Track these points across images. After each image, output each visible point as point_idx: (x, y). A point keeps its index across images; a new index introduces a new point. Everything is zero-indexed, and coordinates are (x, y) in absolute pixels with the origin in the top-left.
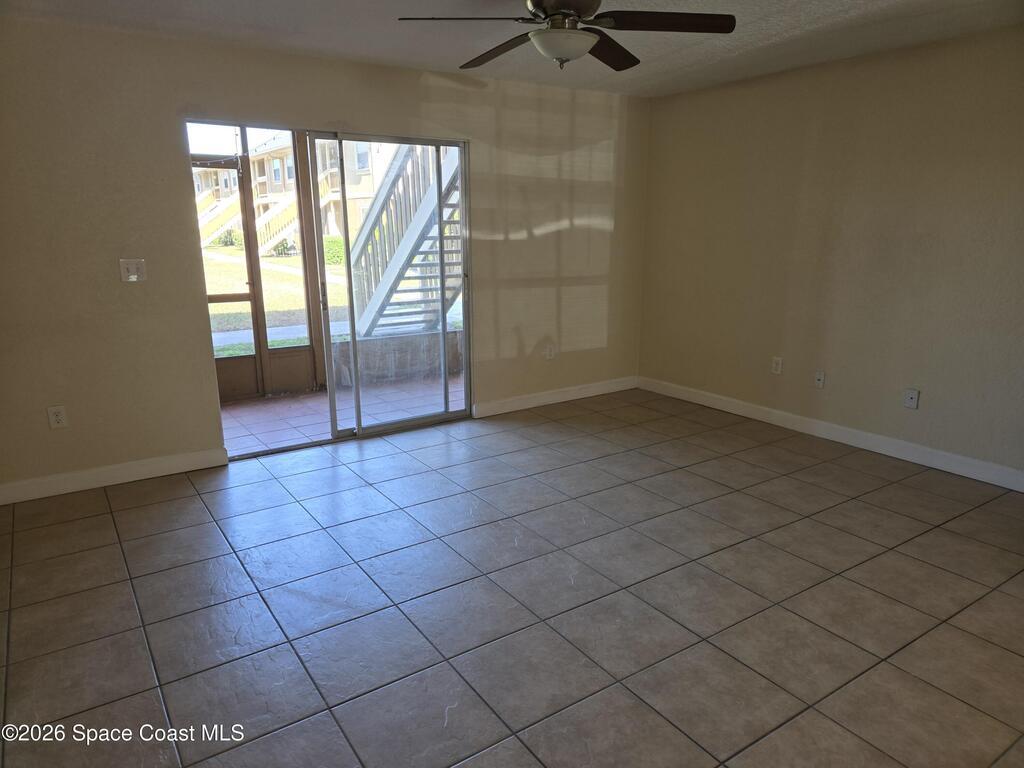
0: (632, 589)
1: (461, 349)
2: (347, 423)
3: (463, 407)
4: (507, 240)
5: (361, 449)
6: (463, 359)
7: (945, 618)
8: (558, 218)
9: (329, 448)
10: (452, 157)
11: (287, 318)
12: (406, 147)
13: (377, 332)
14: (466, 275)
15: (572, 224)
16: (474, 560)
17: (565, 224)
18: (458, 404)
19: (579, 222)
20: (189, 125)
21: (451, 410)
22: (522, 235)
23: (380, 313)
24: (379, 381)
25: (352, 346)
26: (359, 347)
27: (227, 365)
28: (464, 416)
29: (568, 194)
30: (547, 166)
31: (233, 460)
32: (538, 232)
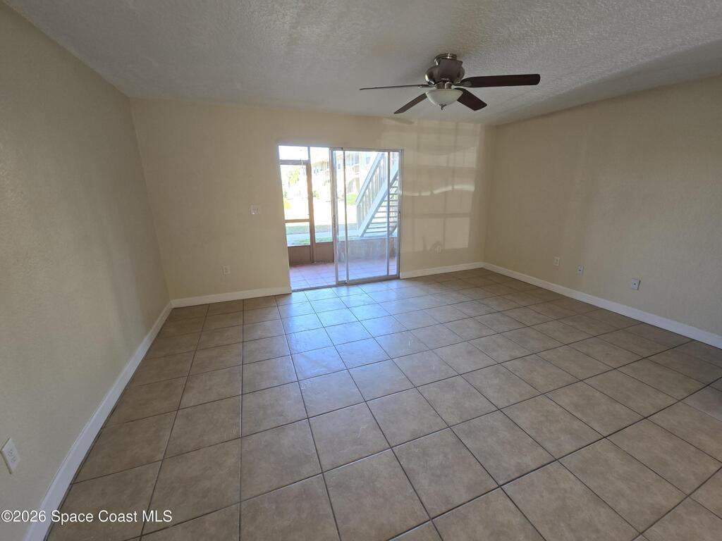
0: (463, 376)
1: (396, 247)
2: (343, 278)
3: (395, 273)
4: (420, 196)
5: (348, 291)
6: (397, 251)
7: (646, 416)
8: (446, 185)
9: (334, 289)
10: (395, 157)
11: (324, 229)
12: (381, 153)
13: (366, 235)
14: (400, 212)
15: (453, 188)
16: (387, 351)
17: (449, 188)
18: (393, 272)
19: (457, 187)
20: (280, 147)
21: (390, 274)
22: (428, 194)
23: (367, 227)
24: (357, 259)
25: (346, 243)
26: (349, 243)
27: (293, 250)
28: (396, 278)
29: (453, 173)
30: (442, 160)
31: (294, 291)
32: (436, 192)
